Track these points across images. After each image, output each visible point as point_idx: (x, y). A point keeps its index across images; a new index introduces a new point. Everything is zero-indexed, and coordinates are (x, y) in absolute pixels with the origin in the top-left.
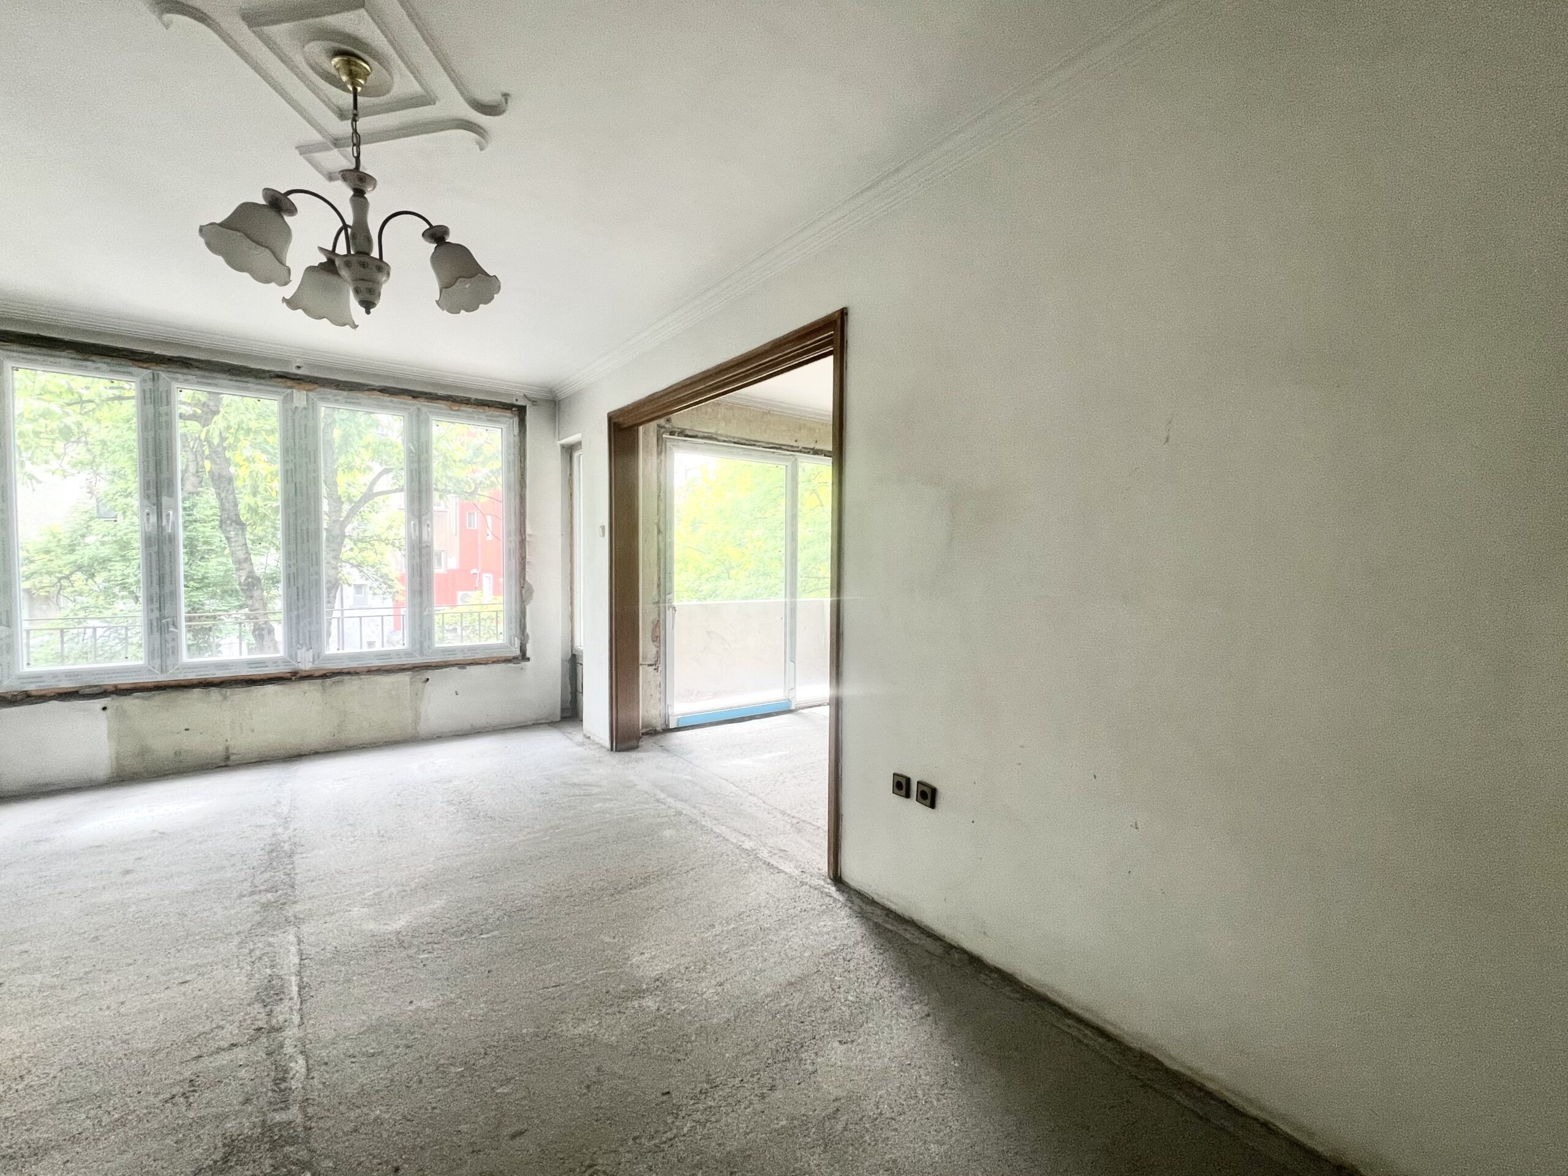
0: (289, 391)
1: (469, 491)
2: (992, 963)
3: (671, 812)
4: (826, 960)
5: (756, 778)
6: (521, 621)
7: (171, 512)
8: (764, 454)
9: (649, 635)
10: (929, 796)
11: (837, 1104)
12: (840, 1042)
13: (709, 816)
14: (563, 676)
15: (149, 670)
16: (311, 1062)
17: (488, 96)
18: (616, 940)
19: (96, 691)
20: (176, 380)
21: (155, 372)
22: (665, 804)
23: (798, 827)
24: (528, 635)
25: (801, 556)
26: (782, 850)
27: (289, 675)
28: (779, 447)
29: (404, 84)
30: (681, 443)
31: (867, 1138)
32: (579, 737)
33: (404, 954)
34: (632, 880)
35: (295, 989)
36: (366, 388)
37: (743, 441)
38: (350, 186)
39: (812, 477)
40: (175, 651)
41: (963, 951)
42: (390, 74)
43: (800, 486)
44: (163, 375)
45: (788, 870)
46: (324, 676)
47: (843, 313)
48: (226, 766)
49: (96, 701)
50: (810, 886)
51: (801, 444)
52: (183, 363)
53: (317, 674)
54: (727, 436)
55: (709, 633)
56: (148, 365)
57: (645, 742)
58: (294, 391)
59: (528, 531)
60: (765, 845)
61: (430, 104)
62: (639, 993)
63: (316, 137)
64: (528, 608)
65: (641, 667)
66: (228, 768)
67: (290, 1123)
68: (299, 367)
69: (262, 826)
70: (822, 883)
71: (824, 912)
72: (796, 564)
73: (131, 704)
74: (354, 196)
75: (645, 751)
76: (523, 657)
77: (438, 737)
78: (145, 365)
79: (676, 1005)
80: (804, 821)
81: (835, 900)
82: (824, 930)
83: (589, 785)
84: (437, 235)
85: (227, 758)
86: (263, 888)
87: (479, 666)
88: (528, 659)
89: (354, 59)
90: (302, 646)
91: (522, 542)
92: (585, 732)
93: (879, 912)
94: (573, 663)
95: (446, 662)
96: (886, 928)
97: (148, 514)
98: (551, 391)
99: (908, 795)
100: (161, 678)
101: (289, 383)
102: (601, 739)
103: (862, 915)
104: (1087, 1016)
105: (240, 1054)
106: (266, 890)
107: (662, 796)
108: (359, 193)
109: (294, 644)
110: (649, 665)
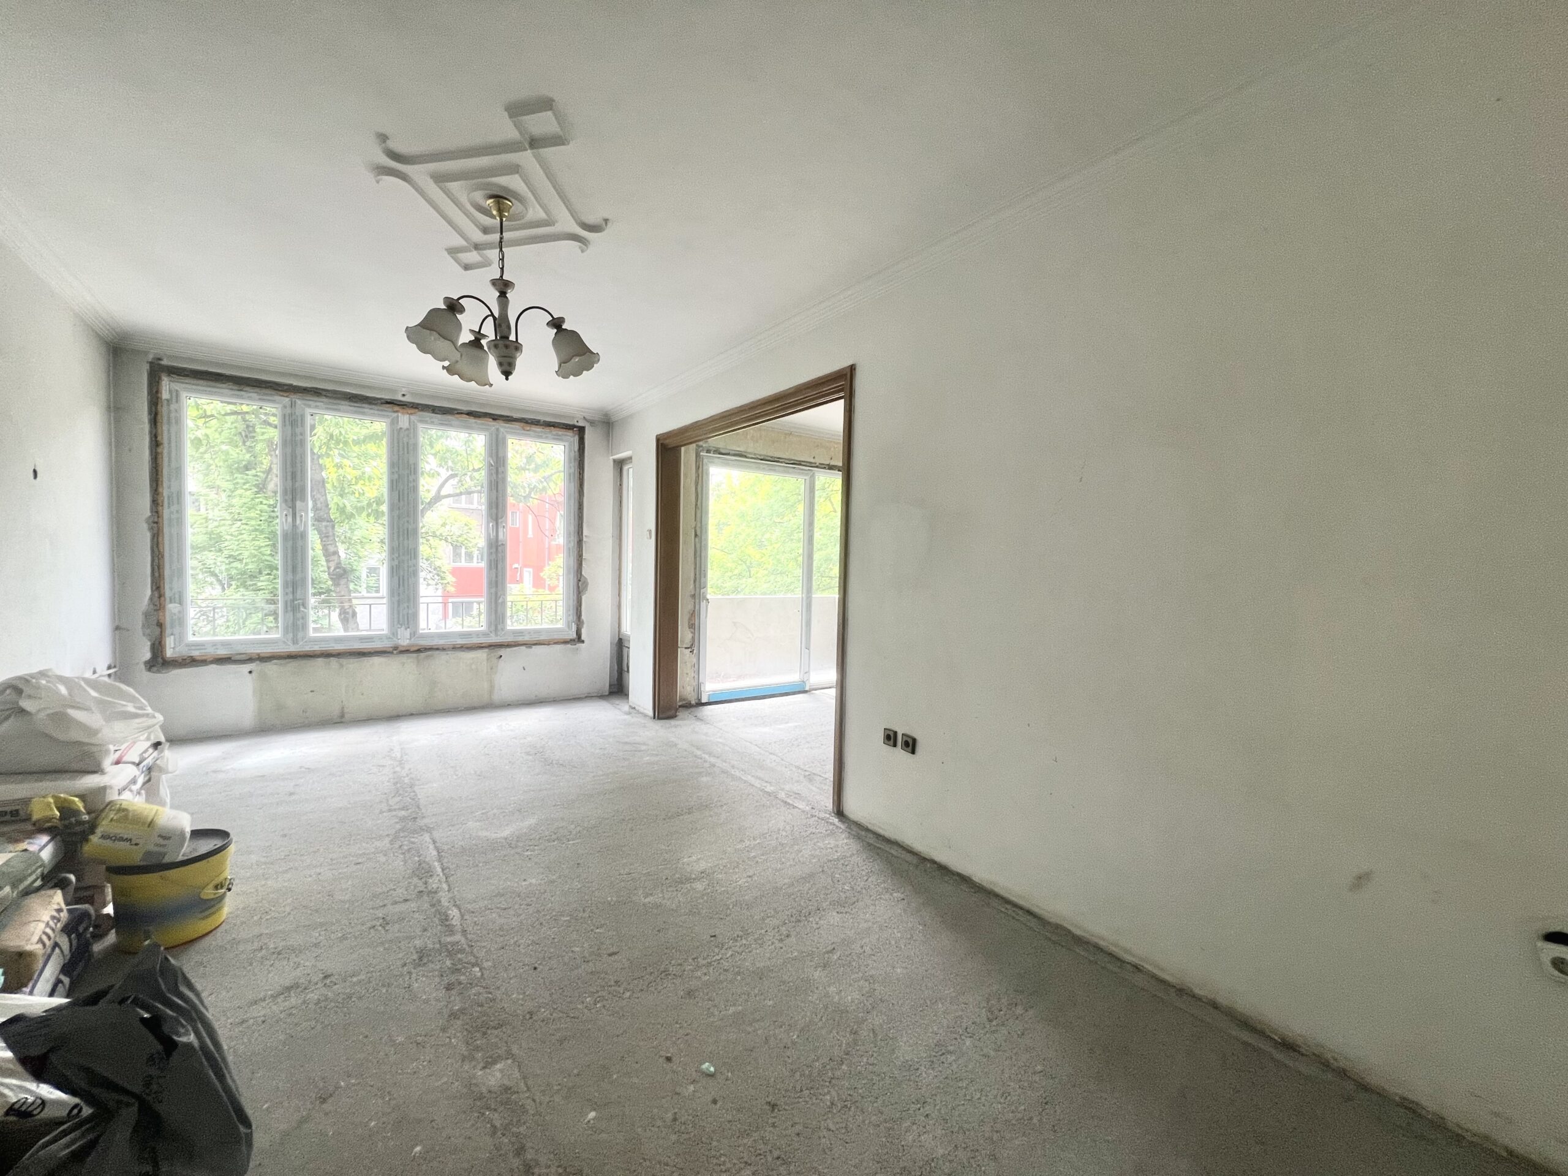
0: (396, 414)
1: (523, 495)
2: (955, 869)
3: (707, 765)
4: (829, 864)
5: (775, 742)
6: (577, 609)
7: (303, 514)
8: (785, 469)
9: (686, 625)
10: (911, 745)
11: (833, 946)
12: (838, 912)
13: (738, 769)
14: (612, 658)
15: (284, 642)
16: (462, 911)
17: (591, 219)
18: (670, 848)
19: (243, 657)
20: (309, 406)
21: (294, 400)
22: (701, 759)
23: (810, 778)
24: (583, 622)
25: (816, 556)
26: (796, 794)
27: (391, 649)
28: (799, 463)
29: (535, 212)
30: (716, 460)
31: (854, 964)
32: (626, 708)
33: (513, 852)
34: (679, 810)
35: (439, 870)
36: (456, 412)
37: (769, 458)
38: (497, 289)
39: (827, 486)
40: (305, 627)
41: (933, 862)
42: (526, 209)
43: (816, 493)
44: (299, 402)
45: (801, 807)
46: (419, 651)
47: (852, 368)
48: (341, 722)
49: (245, 665)
50: (819, 818)
51: (818, 461)
52: (315, 392)
53: (413, 649)
54: (755, 454)
55: (735, 623)
56: (287, 394)
57: (682, 714)
58: (400, 414)
59: (585, 532)
60: (782, 789)
61: (551, 225)
62: (689, 880)
63: (460, 242)
64: (584, 598)
65: (679, 650)
66: (342, 724)
67: (457, 943)
68: (404, 395)
69: (383, 766)
70: (828, 816)
71: (828, 835)
72: (812, 564)
73: (271, 668)
74: (499, 296)
75: (682, 719)
76: (579, 639)
77: (508, 705)
78: (285, 395)
79: (717, 888)
80: (814, 774)
81: (837, 827)
82: (829, 846)
83: (639, 744)
84: (557, 324)
85: (342, 716)
86: (397, 807)
87: (543, 646)
88: (583, 642)
89: (501, 200)
90: (401, 625)
91: (580, 542)
92: (631, 704)
93: (871, 836)
94: (620, 647)
95: (515, 642)
96: (875, 846)
97: (286, 515)
98: (606, 415)
99: (895, 745)
100: (292, 649)
101: (396, 408)
102: (645, 709)
103: (858, 837)
104: (1021, 902)
105: (413, 905)
106: (399, 809)
107: (699, 753)
108: (503, 295)
109: (396, 623)
110: (686, 648)
